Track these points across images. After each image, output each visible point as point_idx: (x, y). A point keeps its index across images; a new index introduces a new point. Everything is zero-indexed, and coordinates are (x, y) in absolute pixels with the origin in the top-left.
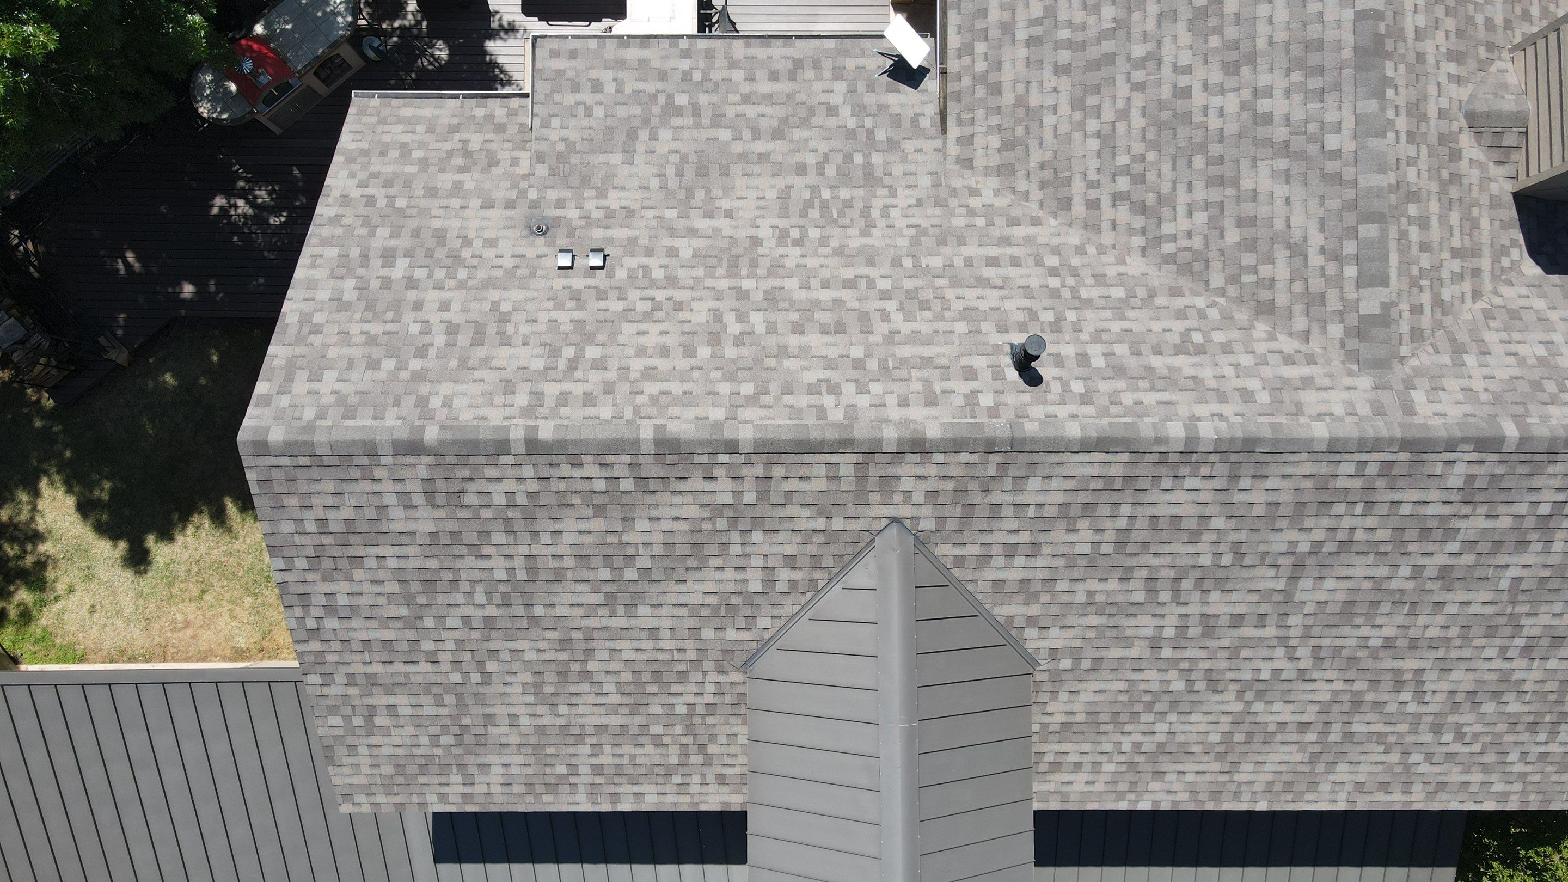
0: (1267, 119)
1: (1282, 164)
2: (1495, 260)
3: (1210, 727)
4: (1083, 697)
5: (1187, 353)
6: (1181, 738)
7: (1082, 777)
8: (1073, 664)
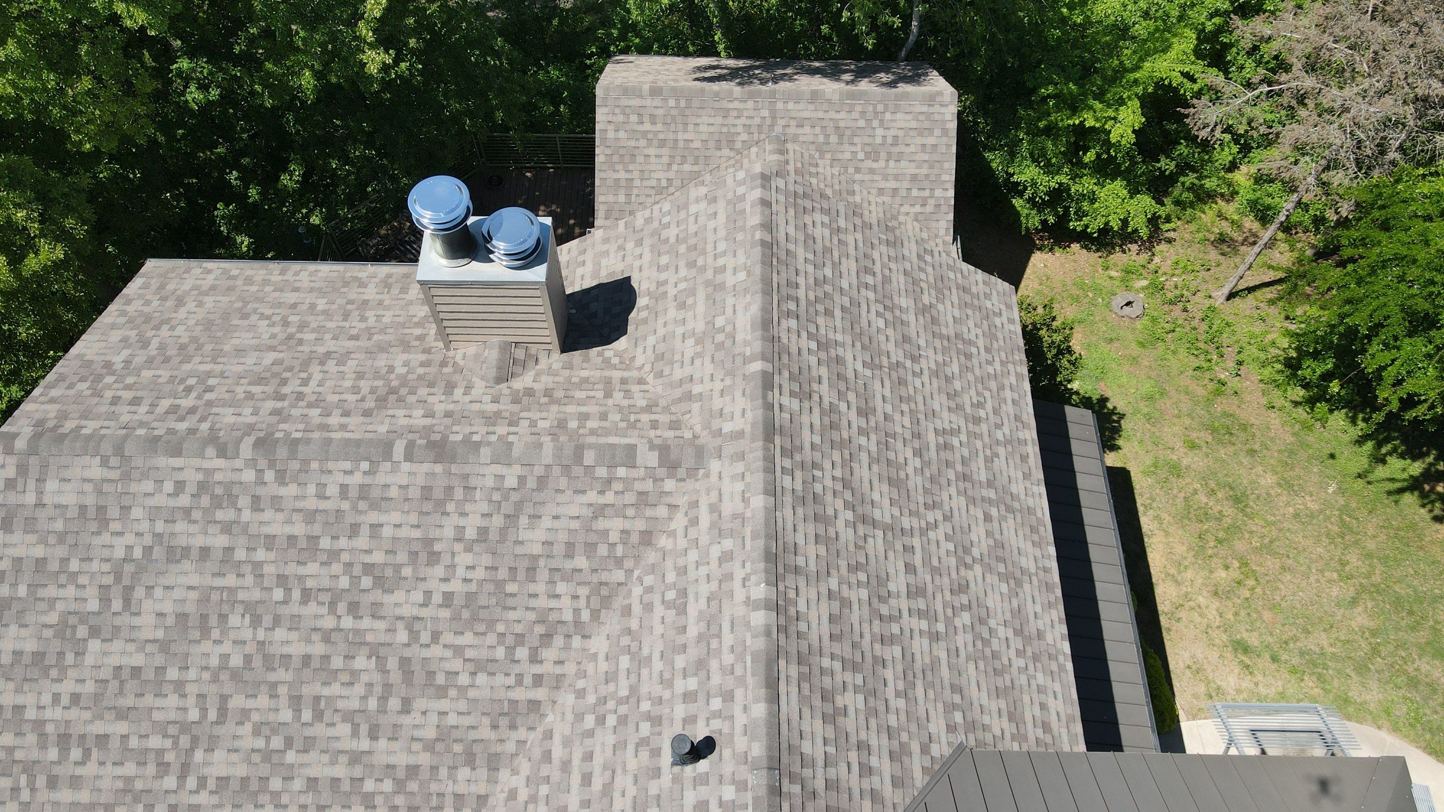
0: (483, 532)
1: (524, 520)
2: (615, 367)
3: (997, 591)
4: (985, 701)
5: (685, 604)
6: (1008, 616)
7: (1051, 702)
8: (958, 710)
